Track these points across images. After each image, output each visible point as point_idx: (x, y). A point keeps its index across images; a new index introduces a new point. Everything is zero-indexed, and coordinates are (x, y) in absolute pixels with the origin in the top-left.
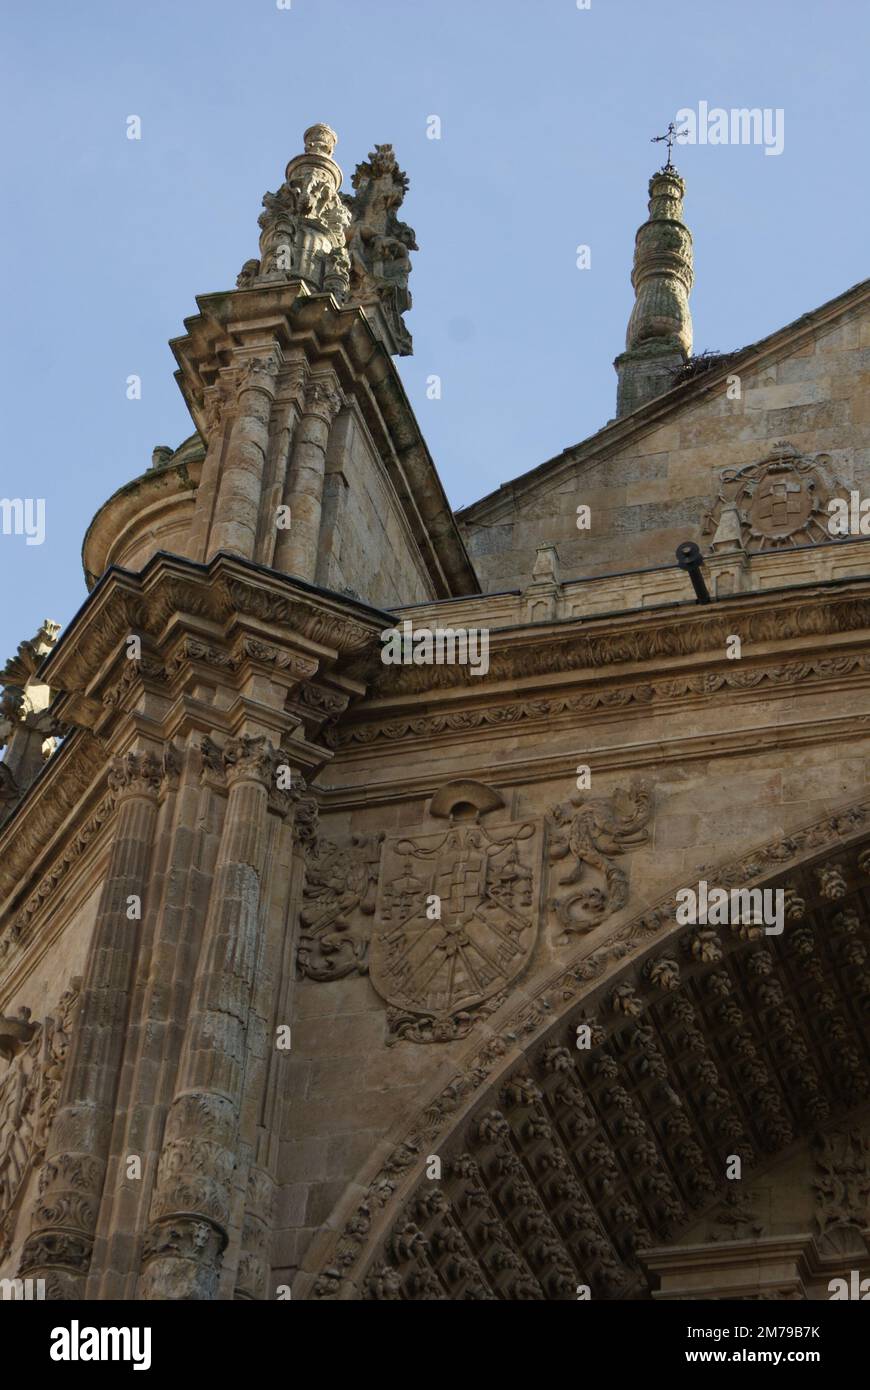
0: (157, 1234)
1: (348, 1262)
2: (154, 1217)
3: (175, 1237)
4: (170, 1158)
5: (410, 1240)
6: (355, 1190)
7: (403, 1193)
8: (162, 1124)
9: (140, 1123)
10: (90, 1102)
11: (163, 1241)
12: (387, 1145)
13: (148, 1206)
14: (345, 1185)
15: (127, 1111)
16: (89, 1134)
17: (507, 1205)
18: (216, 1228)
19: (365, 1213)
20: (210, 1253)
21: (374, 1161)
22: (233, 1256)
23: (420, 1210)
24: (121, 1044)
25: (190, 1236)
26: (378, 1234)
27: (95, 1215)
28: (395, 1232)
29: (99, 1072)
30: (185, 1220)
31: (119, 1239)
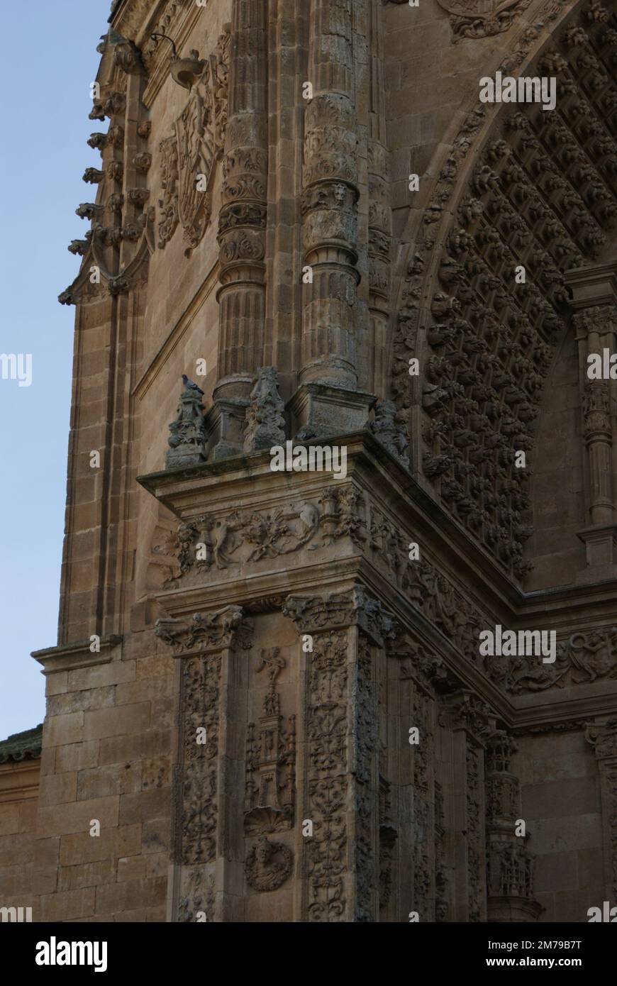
0: (309, 196)
1: (444, 198)
2: (305, 184)
3: (322, 196)
4: (311, 142)
5: (486, 178)
6: (443, 148)
7: (478, 146)
8: (302, 120)
9: (287, 120)
10: (250, 110)
11: (315, 200)
12: (462, 114)
13: (301, 176)
14: (435, 147)
15: (276, 113)
16: (252, 132)
17: (551, 144)
18: (349, 186)
19: (452, 163)
20: (348, 204)
21: (454, 125)
22: (364, 204)
23: (491, 157)
24: (266, 66)
25: (333, 194)
26: (463, 177)
27: (265, 187)
28: (474, 173)
29: (252, 88)
30: (327, 184)
31: (283, 201)
